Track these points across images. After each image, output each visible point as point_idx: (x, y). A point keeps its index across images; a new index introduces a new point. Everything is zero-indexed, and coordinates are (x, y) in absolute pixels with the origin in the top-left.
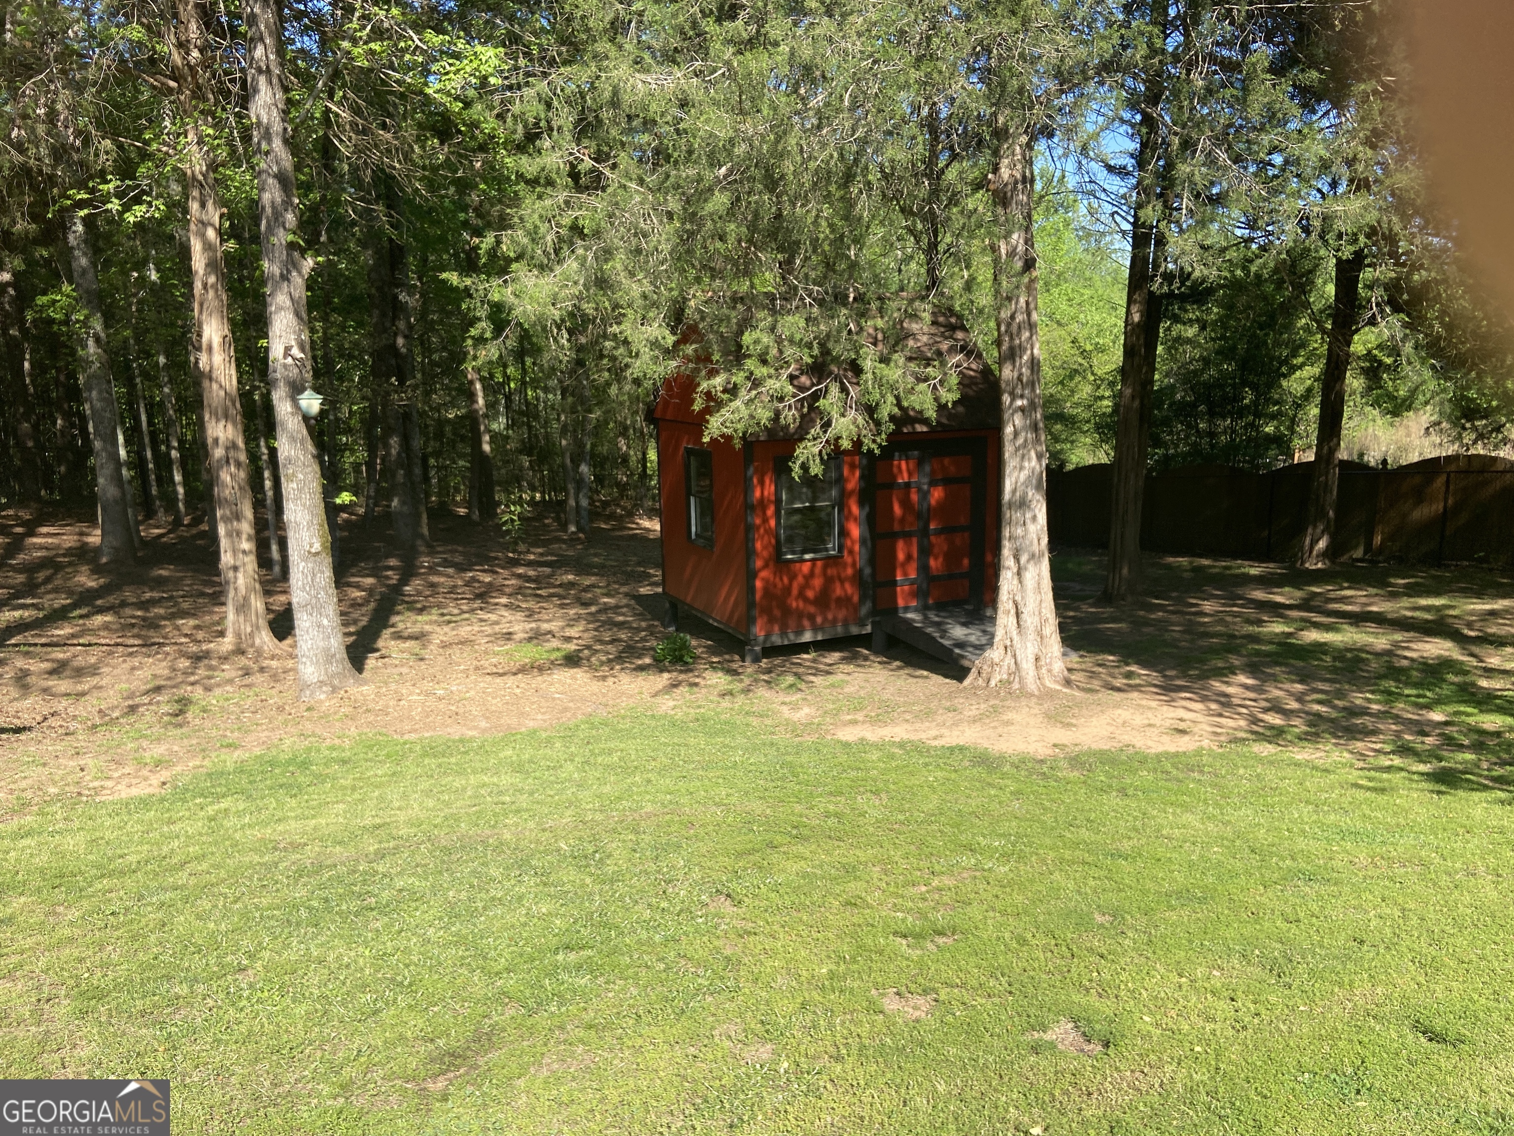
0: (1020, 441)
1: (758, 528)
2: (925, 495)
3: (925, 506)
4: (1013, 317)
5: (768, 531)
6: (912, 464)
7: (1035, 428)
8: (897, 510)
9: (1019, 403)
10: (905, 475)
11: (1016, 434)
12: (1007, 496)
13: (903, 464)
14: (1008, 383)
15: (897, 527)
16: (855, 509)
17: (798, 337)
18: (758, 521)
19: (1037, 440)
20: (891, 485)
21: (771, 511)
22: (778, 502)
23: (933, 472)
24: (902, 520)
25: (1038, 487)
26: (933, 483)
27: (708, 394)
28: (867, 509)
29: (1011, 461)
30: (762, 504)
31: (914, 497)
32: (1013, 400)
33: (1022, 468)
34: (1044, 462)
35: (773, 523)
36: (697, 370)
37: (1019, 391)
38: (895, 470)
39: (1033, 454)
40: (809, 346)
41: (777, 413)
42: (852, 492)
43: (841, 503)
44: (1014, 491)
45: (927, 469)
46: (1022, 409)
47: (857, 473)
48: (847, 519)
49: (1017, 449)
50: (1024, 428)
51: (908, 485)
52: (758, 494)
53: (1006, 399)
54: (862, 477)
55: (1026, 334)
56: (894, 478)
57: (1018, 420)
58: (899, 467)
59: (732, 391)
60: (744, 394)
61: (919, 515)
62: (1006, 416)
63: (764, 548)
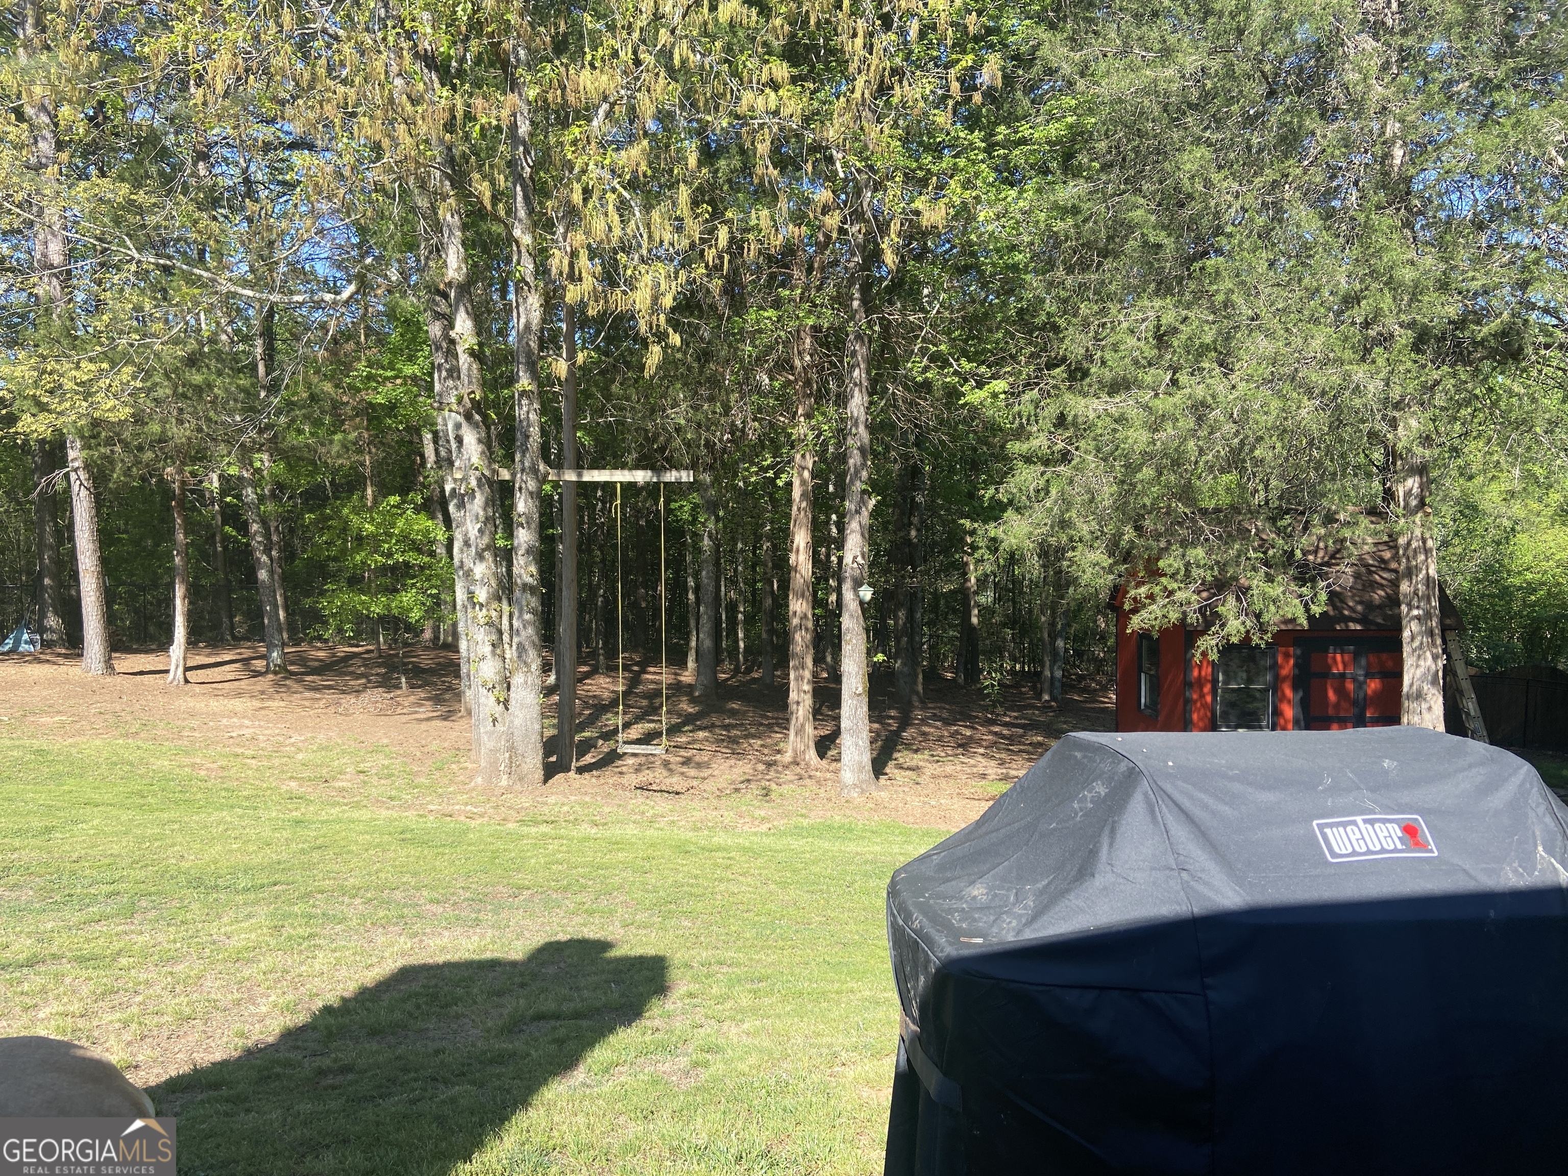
0: (1416, 644)
1: (1195, 702)
2: (1360, 685)
3: (1361, 695)
4: (1409, 544)
5: (1204, 705)
6: (1346, 657)
7: (1431, 633)
8: (1332, 696)
9: (1415, 612)
10: (1341, 666)
11: (1413, 638)
12: (1405, 689)
13: (1338, 657)
14: (1405, 595)
15: (1331, 712)
16: (1289, 693)
17: (1202, 562)
18: (1195, 696)
19: (1434, 644)
20: (1325, 674)
21: (1207, 688)
22: (1215, 681)
23: (1369, 665)
24: (1337, 706)
25: (1434, 682)
26: (1369, 675)
27: (1135, 599)
28: (1301, 694)
29: (1409, 661)
30: (1200, 682)
31: (1350, 686)
32: (1410, 610)
33: (1418, 666)
34: (1441, 663)
35: (1209, 699)
36: (1128, 582)
37: (1415, 603)
38: (1330, 661)
39: (1428, 654)
40: (1212, 569)
41: (1184, 614)
42: (1285, 678)
43: (1275, 687)
44: (1411, 685)
45: (1363, 662)
46: (1418, 618)
47: (1292, 662)
48: (1281, 701)
49: (1414, 650)
50: (1420, 633)
51: (1343, 676)
52: (1196, 673)
53: (1404, 608)
54: (1296, 665)
55: (1422, 557)
56: (1330, 668)
57: (1415, 626)
58: (1334, 659)
59: (1151, 597)
60: (1161, 602)
61: (1355, 703)
62: (1404, 623)
63: (1200, 719)
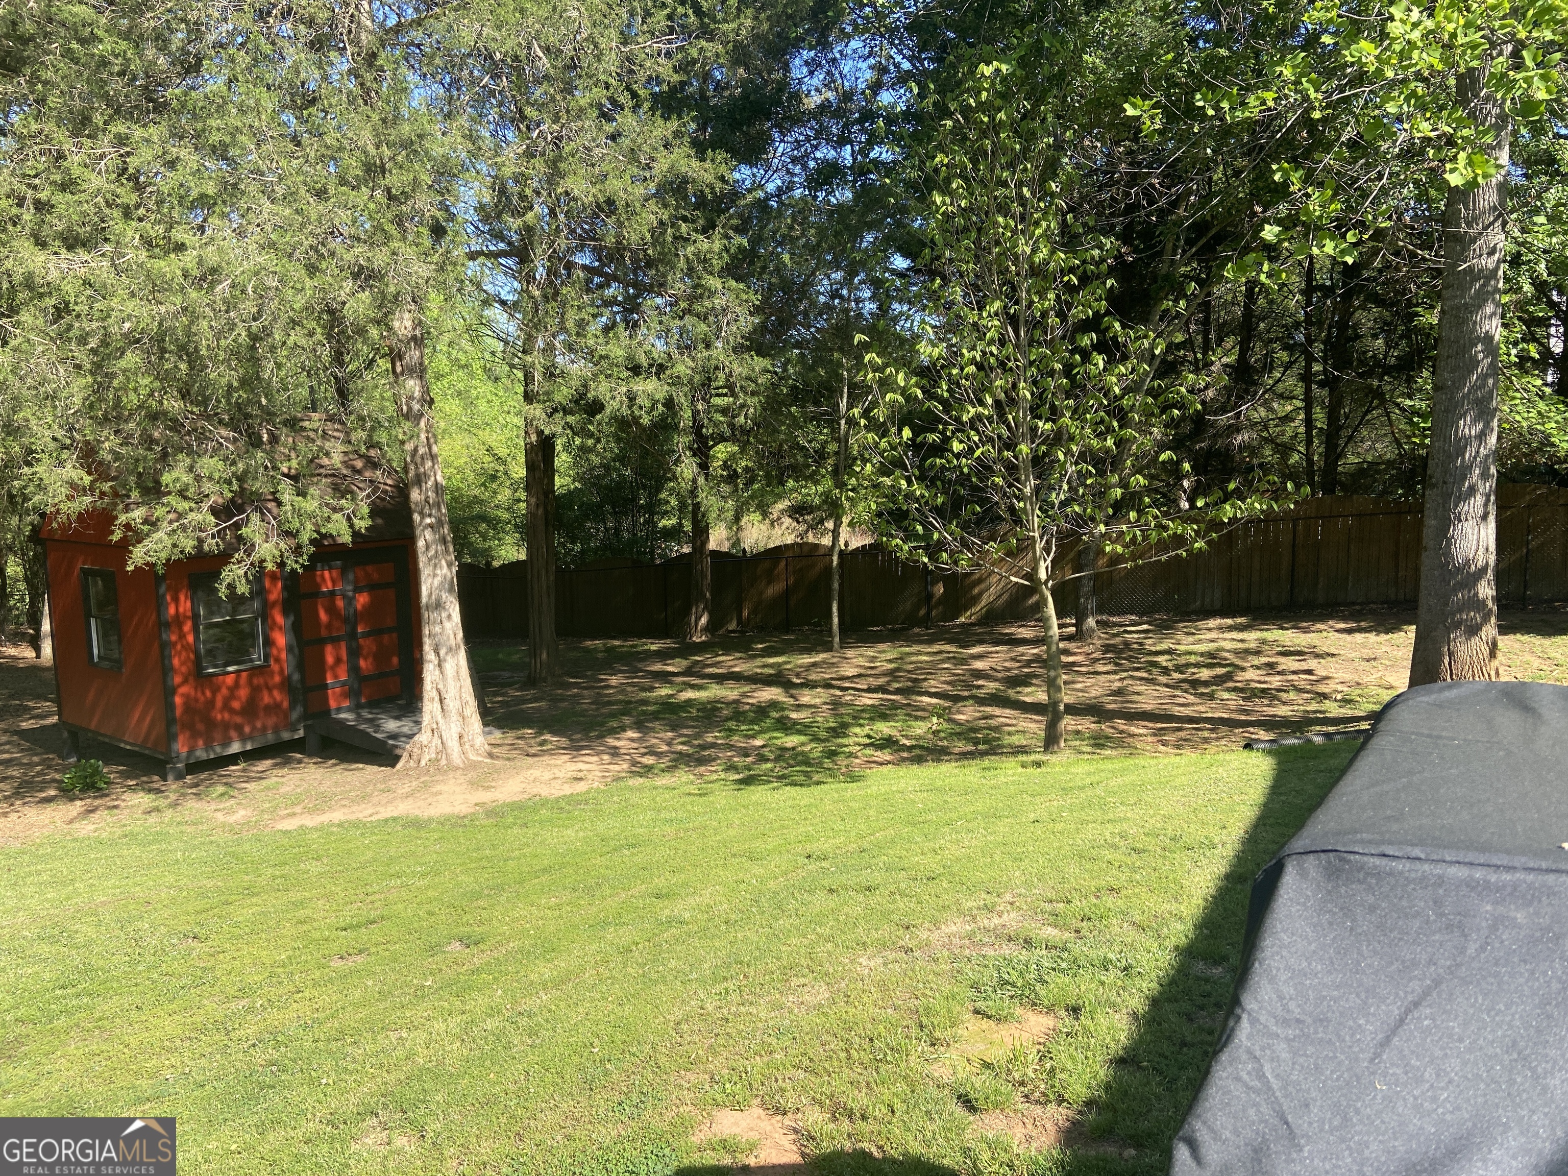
0: (432, 553)
1: (175, 644)
2: (350, 601)
3: (352, 611)
4: (416, 450)
5: (186, 647)
6: (335, 573)
7: (444, 541)
8: (323, 616)
9: (428, 521)
10: (329, 584)
11: (428, 547)
12: (424, 599)
13: (327, 574)
14: (416, 504)
15: (324, 633)
16: (279, 619)
17: (216, 476)
18: (174, 638)
19: (447, 551)
20: (316, 594)
21: (187, 627)
22: (195, 617)
23: (356, 580)
24: (329, 626)
25: (451, 590)
26: (357, 590)
27: (128, 526)
28: (292, 618)
29: (425, 571)
30: (178, 621)
31: (340, 603)
32: (422, 518)
33: (435, 575)
34: (455, 569)
35: (190, 638)
36: (116, 504)
37: (427, 511)
38: (318, 579)
39: (444, 563)
40: (230, 483)
41: (201, 541)
42: (274, 604)
43: (264, 614)
44: (430, 595)
45: (351, 577)
46: (431, 526)
47: (280, 585)
48: (272, 629)
49: (430, 560)
50: (434, 541)
51: (332, 593)
52: (172, 610)
53: (416, 517)
54: (285, 588)
55: (429, 464)
56: (318, 586)
57: (428, 534)
58: (322, 576)
59: (152, 523)
60: (165, 527)
61: (346, 620)
62: (418, 532)
63: (183, 663)
